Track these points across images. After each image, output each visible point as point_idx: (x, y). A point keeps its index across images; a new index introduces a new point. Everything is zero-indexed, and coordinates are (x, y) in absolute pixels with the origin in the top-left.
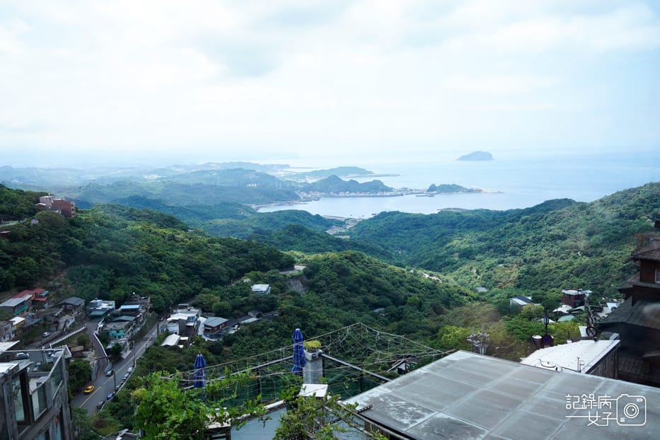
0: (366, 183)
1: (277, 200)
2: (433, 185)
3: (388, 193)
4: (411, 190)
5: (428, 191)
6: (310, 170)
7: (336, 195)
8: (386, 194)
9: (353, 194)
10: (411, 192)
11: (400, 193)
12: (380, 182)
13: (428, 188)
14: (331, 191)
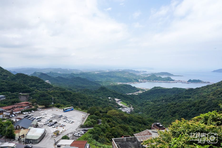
0: (165, 78)
1: (130, 82)
2: (190, 80)
3: (172, 82)
4: (182, 81)
5: (188, 82)
6: (150, 73)
7: (153, 81)
8: (171, 82)
9: (159, 81)
11: (176, 82)
12: (170, 77)
14: (151, 80)
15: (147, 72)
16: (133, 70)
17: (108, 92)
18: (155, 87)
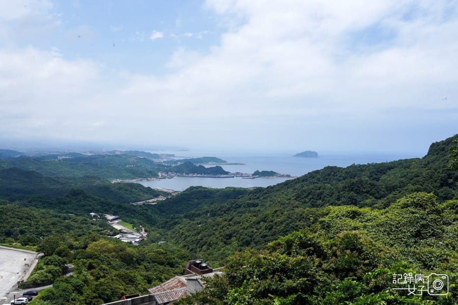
0: (211, 168)
1: (140, 177)
2: (258, 171)
3: (225, 176)
4: (242, 174)
5: (253, 175)
6: (182, 159)
7: (187, 175)
8: (222, 176)
9: (199, 175)
10: (242, 175)
11: (232, 176)
12: (221, 167)
13: (253, 173)
14: (184, 172)
15: (176, 156)
16: (146, 152)
17: (88, 201)
18: (192, 188)
